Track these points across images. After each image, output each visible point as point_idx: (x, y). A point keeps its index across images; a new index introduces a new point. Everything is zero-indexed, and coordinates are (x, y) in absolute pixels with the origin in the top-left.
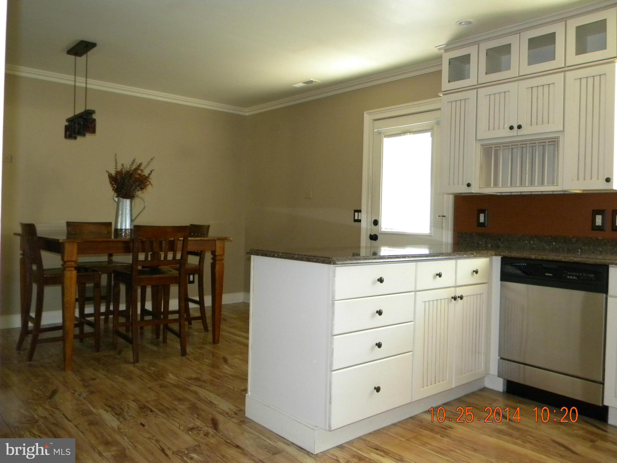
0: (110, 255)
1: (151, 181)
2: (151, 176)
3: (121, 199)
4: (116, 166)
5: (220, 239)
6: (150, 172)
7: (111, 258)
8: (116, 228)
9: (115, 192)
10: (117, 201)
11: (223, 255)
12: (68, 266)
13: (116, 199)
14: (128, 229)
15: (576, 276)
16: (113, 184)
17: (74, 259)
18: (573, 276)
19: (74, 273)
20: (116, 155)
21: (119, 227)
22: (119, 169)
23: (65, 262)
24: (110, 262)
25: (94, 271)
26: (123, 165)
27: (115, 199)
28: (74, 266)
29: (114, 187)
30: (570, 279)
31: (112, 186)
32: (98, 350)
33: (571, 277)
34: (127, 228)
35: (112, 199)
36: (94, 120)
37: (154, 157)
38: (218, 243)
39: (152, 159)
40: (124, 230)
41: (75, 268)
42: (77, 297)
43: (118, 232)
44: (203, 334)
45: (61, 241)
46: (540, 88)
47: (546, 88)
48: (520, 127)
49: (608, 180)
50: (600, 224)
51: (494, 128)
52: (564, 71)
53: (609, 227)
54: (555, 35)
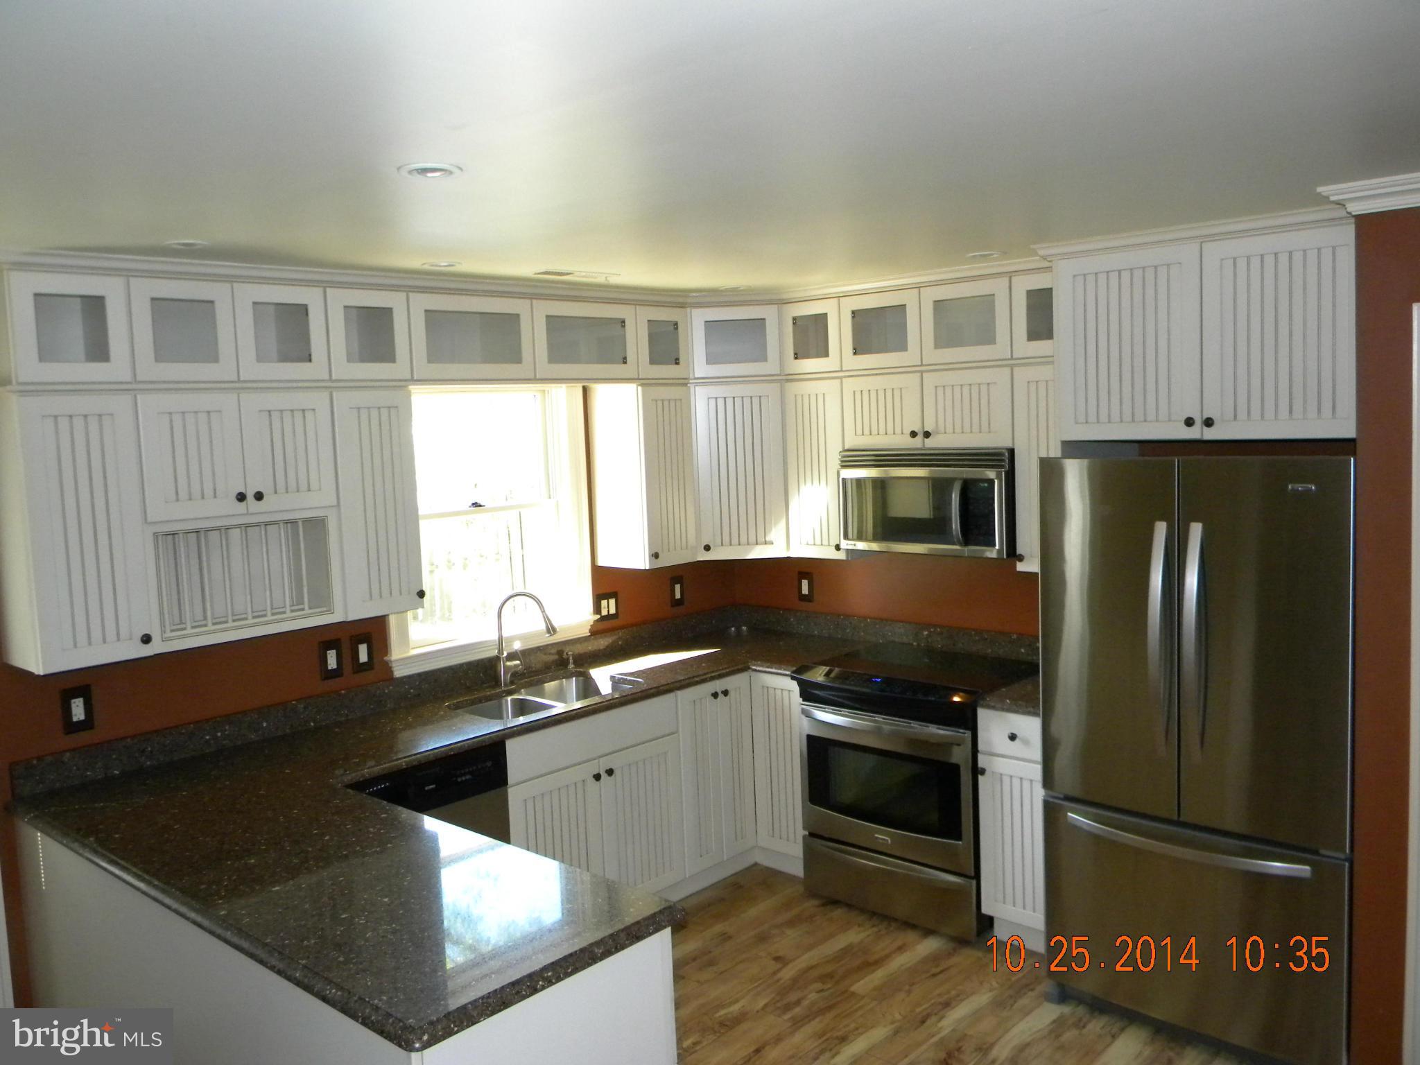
15: (470, 773)
18: (465, 774)
30: (462, 781)
33: (464, 778)
46: (287, 415)
47: (298, 415)
48: (259, 496)
49: (421, 594)
50: (335, 667)
51: (190, 494)
52: (330, 387)
53: (348, 668)
54: (307, 310)
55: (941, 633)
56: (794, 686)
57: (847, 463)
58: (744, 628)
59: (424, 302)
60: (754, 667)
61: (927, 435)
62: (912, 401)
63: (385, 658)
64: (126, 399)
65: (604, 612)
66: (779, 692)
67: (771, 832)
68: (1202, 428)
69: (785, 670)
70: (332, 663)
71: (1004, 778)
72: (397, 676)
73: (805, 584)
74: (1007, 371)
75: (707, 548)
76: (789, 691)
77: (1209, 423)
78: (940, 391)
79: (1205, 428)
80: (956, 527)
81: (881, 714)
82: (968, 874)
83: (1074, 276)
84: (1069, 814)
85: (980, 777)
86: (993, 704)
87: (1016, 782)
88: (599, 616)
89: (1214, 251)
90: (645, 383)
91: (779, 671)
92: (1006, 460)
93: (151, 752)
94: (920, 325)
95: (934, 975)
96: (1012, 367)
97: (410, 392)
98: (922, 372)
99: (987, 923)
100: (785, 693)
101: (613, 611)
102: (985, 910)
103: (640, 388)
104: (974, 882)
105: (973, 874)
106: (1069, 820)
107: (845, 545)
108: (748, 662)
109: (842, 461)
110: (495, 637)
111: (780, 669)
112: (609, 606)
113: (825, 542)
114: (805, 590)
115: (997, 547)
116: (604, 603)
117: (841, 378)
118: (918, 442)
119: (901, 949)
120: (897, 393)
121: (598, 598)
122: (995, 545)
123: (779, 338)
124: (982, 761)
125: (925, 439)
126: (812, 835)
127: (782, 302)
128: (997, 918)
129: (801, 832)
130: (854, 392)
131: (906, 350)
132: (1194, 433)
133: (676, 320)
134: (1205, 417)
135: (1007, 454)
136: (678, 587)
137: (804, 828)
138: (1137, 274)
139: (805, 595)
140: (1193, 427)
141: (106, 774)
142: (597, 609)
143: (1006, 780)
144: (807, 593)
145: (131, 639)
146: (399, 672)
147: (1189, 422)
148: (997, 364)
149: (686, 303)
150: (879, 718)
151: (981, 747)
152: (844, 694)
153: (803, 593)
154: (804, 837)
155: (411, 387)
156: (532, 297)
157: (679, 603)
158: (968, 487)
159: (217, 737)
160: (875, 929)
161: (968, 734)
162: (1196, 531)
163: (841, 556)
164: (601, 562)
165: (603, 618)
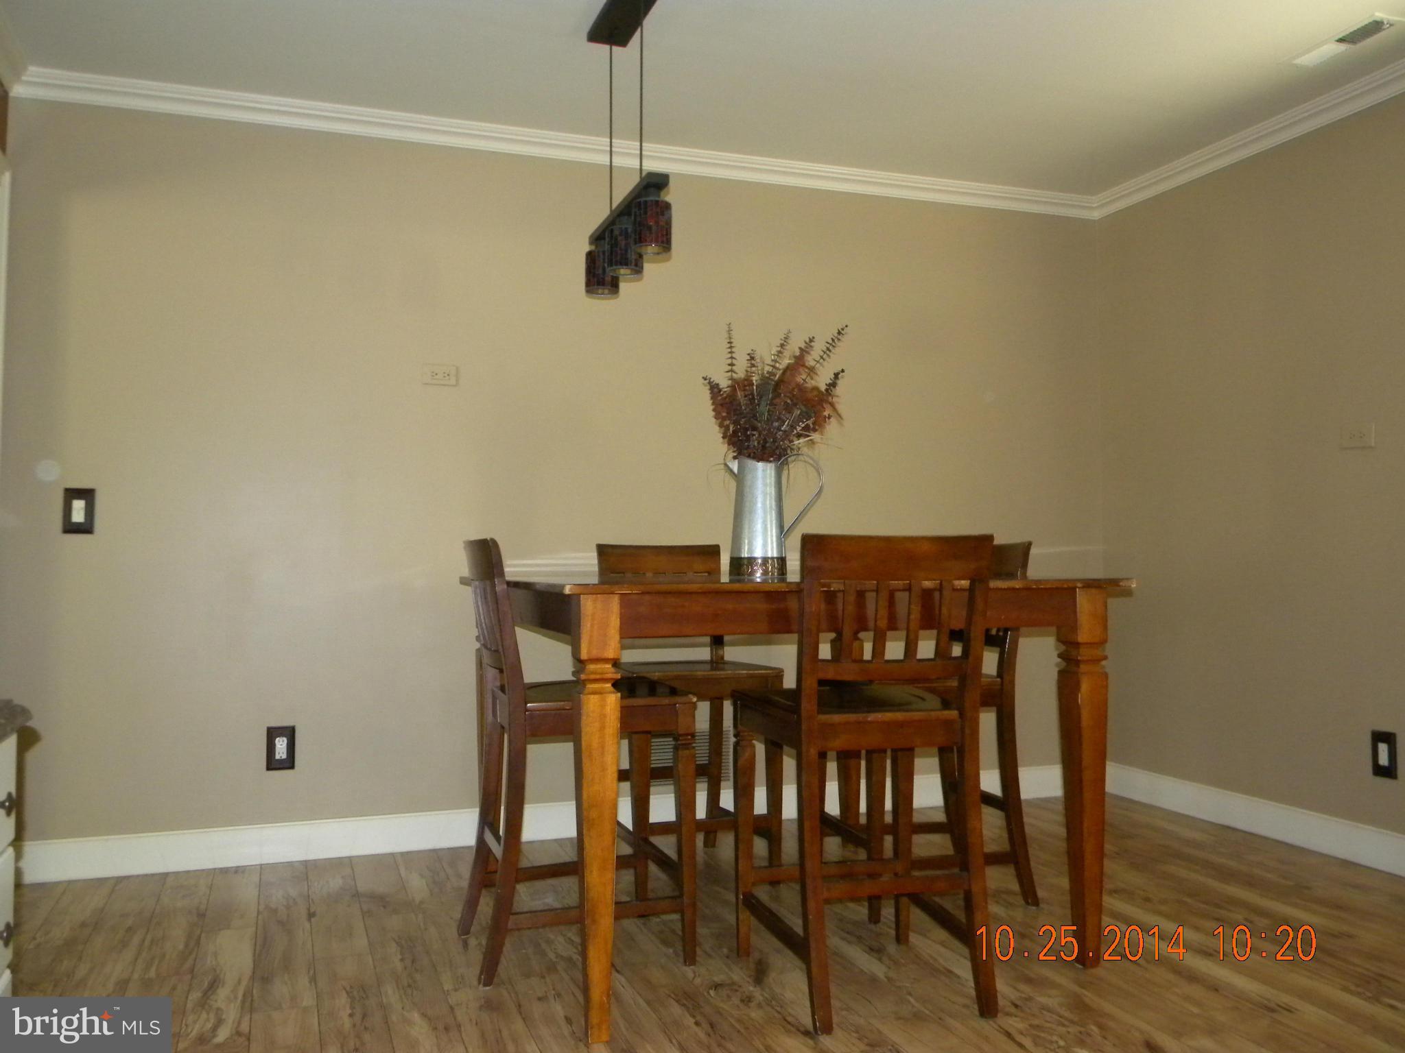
0: (718, 641)
1: (840, 408)
2: (840, 390)
3: (751, 463)
4: (732, 365)
5: (1090, 584)
6: (833, 376)
7: (720, 652)
8: (735, 556)
9: (729, 445)
10: (736, 470)
11: (1103, 642)
12: (593, 677)
13: (735, 466)
14: (772, 558)
16: (724, 419)
17: (610, 654)
19: (613, 700)
20: (729, 331)
21: (745, 554)
22: (740, 372)
23: (580, 663)
24: (717, 662)
25: (673, 692)
26: (752, 358)
27: (730, 465)
28: (610, 676)
29: (727, 428)
31: (721, 426)
32: (690, 958)
34: (770, 556)
35: (722, 466)
36: (667, 206)
37: (846, 326)
38: (1084, 602)
39: (839, 333)
40: (760, 561)
41: (614, 685)
42: (625, 765)
43: (740, 565)
44: (1019, 914)
45: (567, 591)
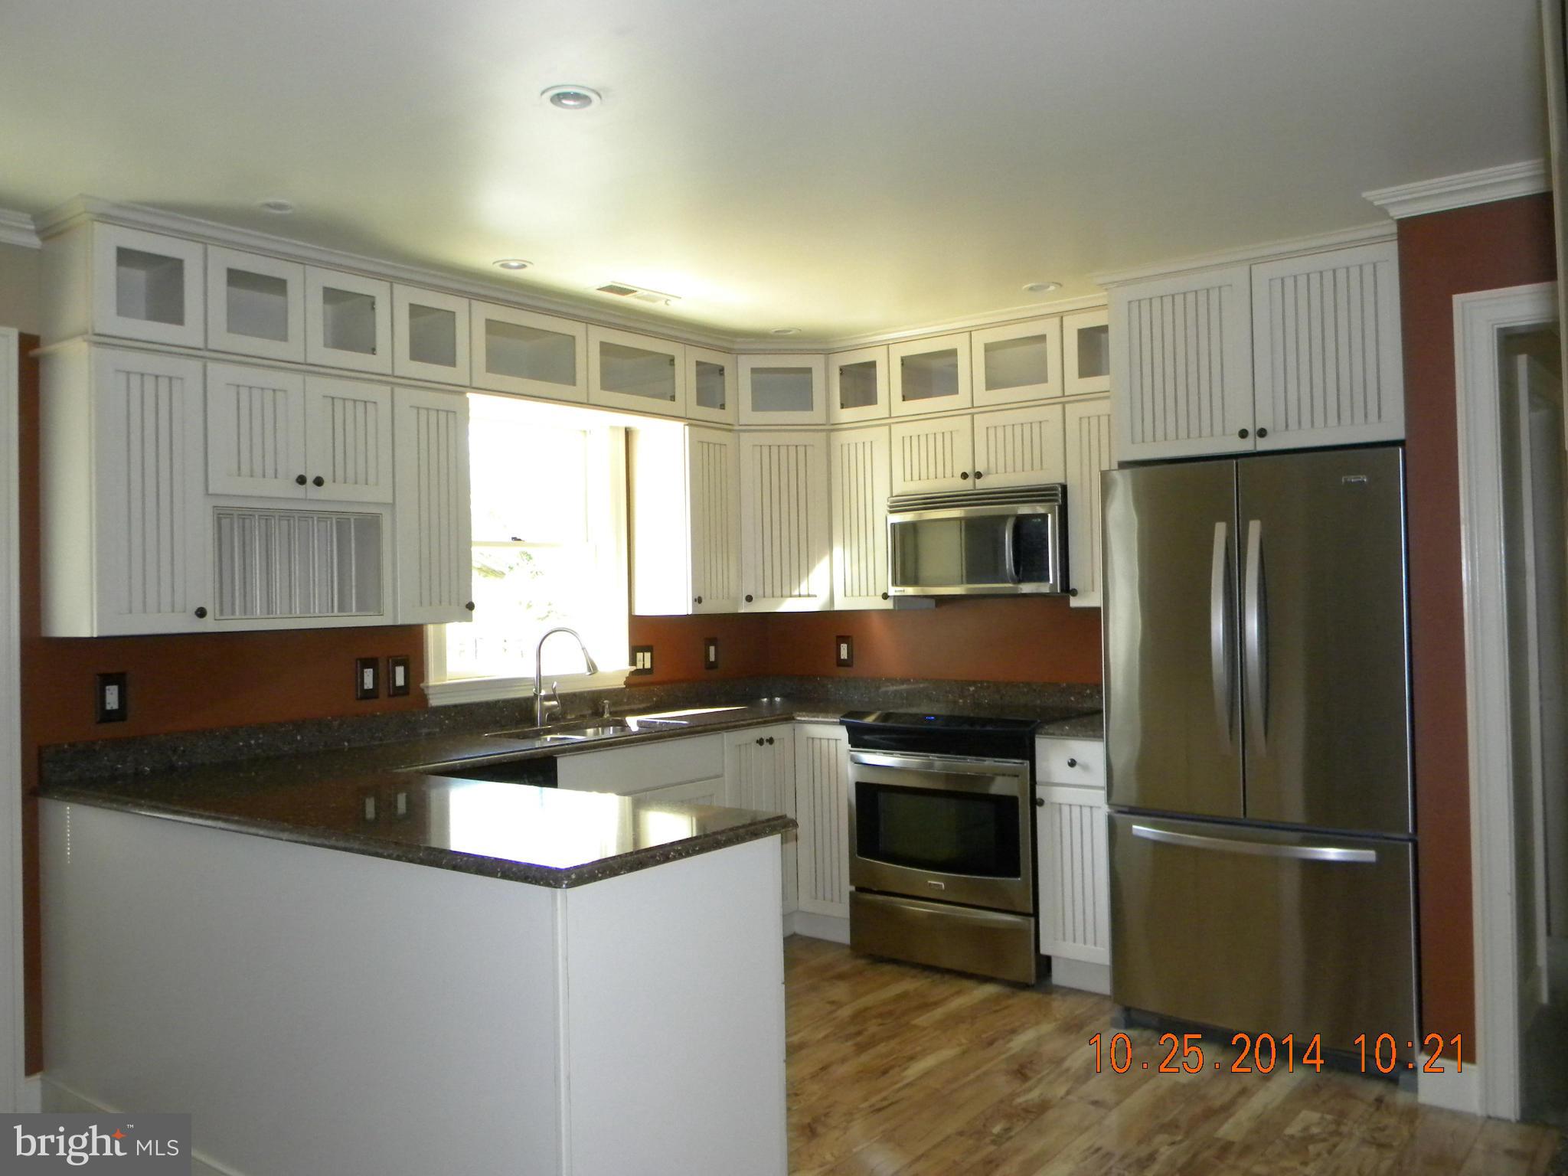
46: (349, 405)
47: (360, 407)
48: (319, 482)
49: (470, 606)
50: (371, 687)
51: (252, 471)
52: (392, 383)
53: (383, 692)
54: (373, 303)
55: (989, 687)
56: (842, 733)
57: (894, 509)
58: (778, 699)
59: (485, 311)
60: (799, 718)
61: (978, 475)
62: (962, 444)
63: (422, 685)
64: (196, 365)
65: (640, 666)
66: (824, 743)
67: (814, 893)
68: (1255, 438)
69: (832, 718)
70: (368, 682)
71: (1063, 807)
72: (433, 705)
73: (844, 648)
74: (1059, 407)
75: (749, 599)
76: (836, 740)
77: (1262, 433)
78: (992, 432)
79: (1257, 438)
80: (1010, 565)
81: (935, 752)
82: (1026, 911)
83: (1130, 302)
84: (1134, 827)
85: (1038, 808)
86: (1051, 731)
87: (1076, 811)
88: (633, 668)
89: (1261, 272)
90: (693, 423)
91: (826, 720)
92: (1059, 496)
93: (184, 751)
94: (971, 369)
95: (996, 1011)
96: (1064, 404)
97: (468, 399)
98: (973, 415)
99: (1045, 964)
100: (832, 743)
101: (648, 665)
102: (1044, 951)
103: (687, 428)
104: (1032, 920)
105: (1031, 911)
106: (1134, 832)
107: (893, 591)
108: (792, 713)
109: (890, 507)
110: (533, 674)
111: (827, 717)
112: (645, 660)
113: (871, 592)
114: (844, 655)
115: (1051, 582)
116: (640, 655)
117: (889, 425)
118: (967, 485)
119: (959, 993)
120: (948, 437)
121: (634, 650)
122: (1048, 580)
123: (827, 386)
124: (1040, 792)
125: (977, 481)
126: (859, 889)
127: (828, 353)
128: (1058, 957)
129: (848, 888)
130: (903, 438)
131: (957, 393)
132: (1246, 445)
133: (723, 364)
134: (1258, 428)
135: (1060, 489)
136: (712, 649)
137: (852, 882)
138: (1191, 297)
139: (844, 660)
140: (1247, 439)
141: (136, 769)
142: (633, 661)
143: (1066, 810)
144: (846, 658)
145: (184, 612)
146: (434, 702)
147: (1243, 434)
148: (1049, 402)
149: (734, 349)
150: (933, 757)
151: (1038, 778)
152: (895, 736)
153: (842, 658)
154: (851, 893)
155: (469, 395)
156: (588, 321)
157: (711, 666)
158: (1021, 522)
159: (250, 745)
160: (929, 980)
161: (1027, 763)
162: (1255, 528)
163: (888, 605)
164: (639, 611)
165: (637, 672)
